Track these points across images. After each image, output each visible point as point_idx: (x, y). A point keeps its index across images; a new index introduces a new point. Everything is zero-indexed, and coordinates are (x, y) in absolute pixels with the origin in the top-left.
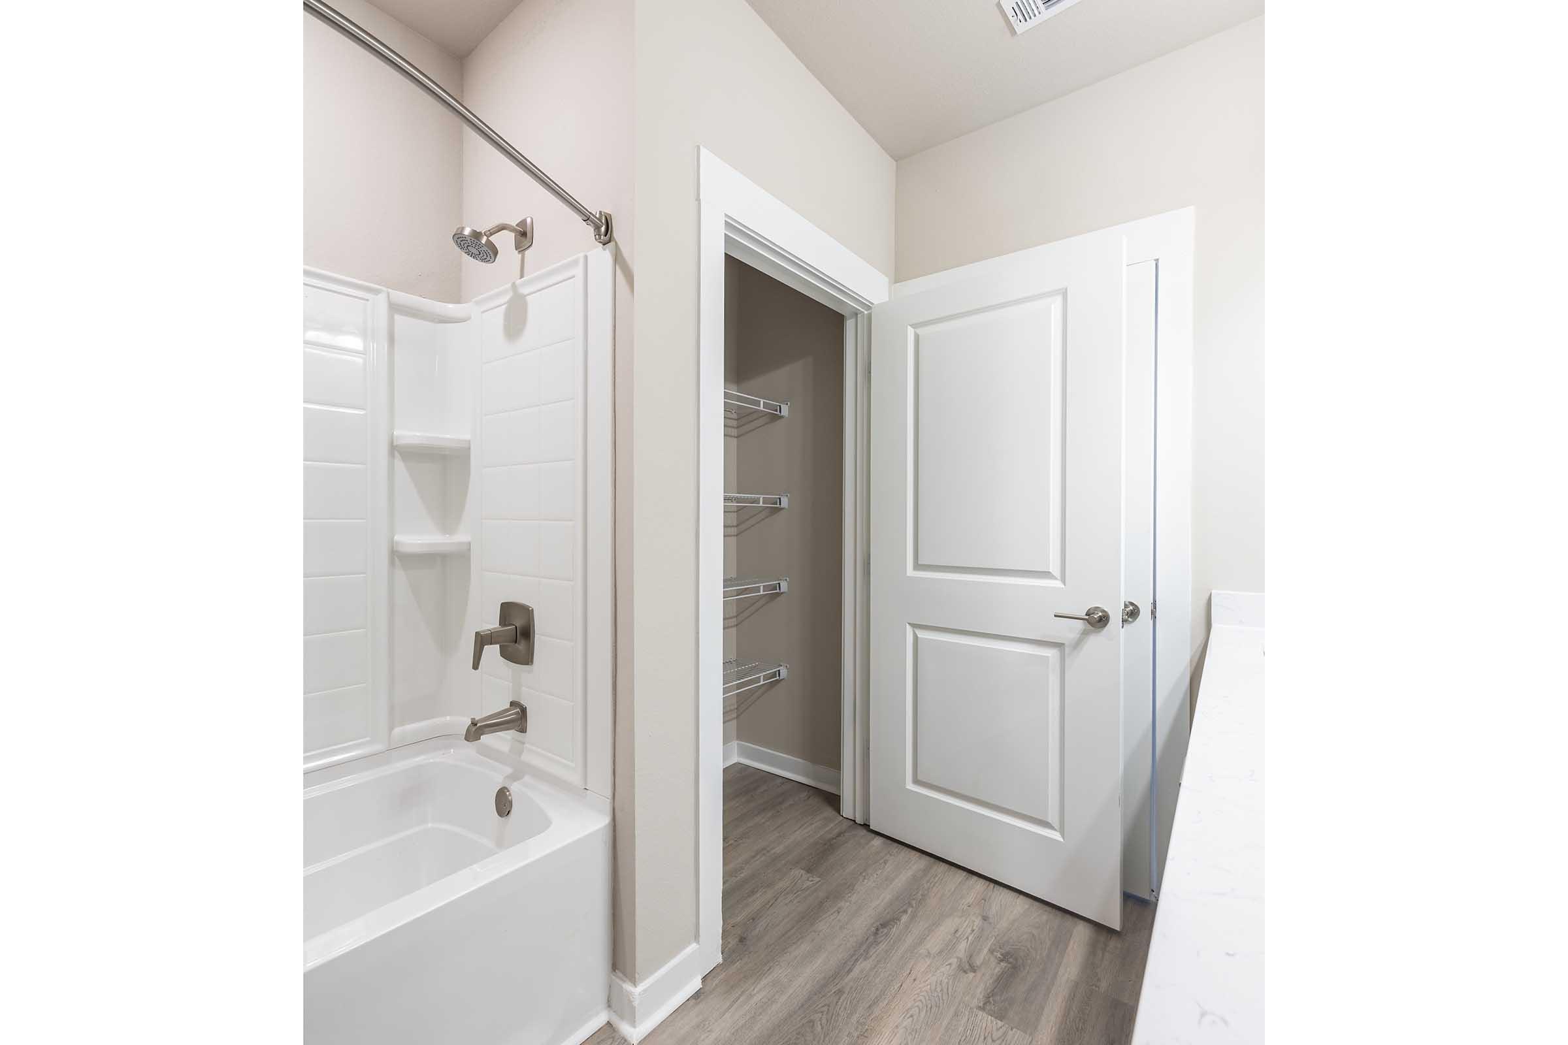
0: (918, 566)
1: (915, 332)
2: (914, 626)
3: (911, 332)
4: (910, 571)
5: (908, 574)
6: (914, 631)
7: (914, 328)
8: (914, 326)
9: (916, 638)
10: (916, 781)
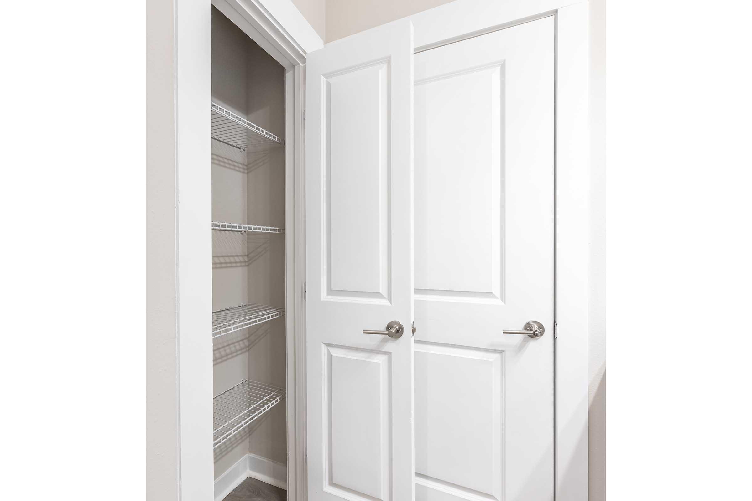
0: (331, 291)
1: (327, 81)
2: (328, 345)
3: (323, 81)
4: (325, 297)
5: (323, 299)
6: (328, 349)
7: (326, 78)
8: (327, 76)
9: (330, 356)
10: (332, 483)
